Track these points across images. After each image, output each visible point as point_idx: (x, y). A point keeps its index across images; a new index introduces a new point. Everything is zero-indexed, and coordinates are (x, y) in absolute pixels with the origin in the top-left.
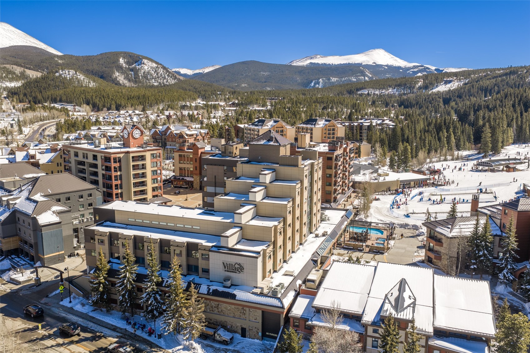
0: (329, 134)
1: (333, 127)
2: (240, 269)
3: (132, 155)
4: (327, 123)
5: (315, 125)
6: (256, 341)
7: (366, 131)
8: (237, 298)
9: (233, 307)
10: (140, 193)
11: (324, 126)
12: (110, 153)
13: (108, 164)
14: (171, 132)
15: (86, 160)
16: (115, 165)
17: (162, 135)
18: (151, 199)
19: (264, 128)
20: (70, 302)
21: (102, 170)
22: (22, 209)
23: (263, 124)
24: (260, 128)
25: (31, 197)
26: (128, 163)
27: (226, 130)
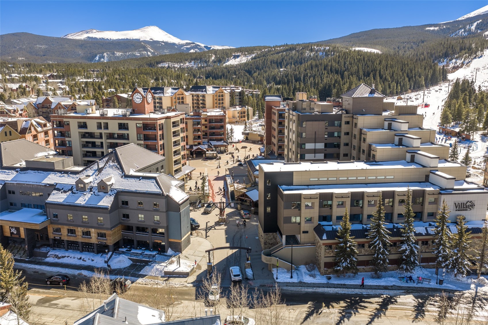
0: (219, 100)
1: (222, 94)
2: (471, 206)
3: (173, 120)
4: (216, 89)
10: (176, 162)
11: (214, 92)
12: (156, 119)
13: (150, 132)
14: (59, 104)
15: (103, 131)
16: (160, 133)
17: (39, 108)
18: (183, 168)
19: (166, 95)
20: (292, 277)
21: (138, 140)
22: (133, 189)
23: (163, 91)
24: (161, 95)
25: (130, 174)
26: (169, 129)
27: (103, 100)
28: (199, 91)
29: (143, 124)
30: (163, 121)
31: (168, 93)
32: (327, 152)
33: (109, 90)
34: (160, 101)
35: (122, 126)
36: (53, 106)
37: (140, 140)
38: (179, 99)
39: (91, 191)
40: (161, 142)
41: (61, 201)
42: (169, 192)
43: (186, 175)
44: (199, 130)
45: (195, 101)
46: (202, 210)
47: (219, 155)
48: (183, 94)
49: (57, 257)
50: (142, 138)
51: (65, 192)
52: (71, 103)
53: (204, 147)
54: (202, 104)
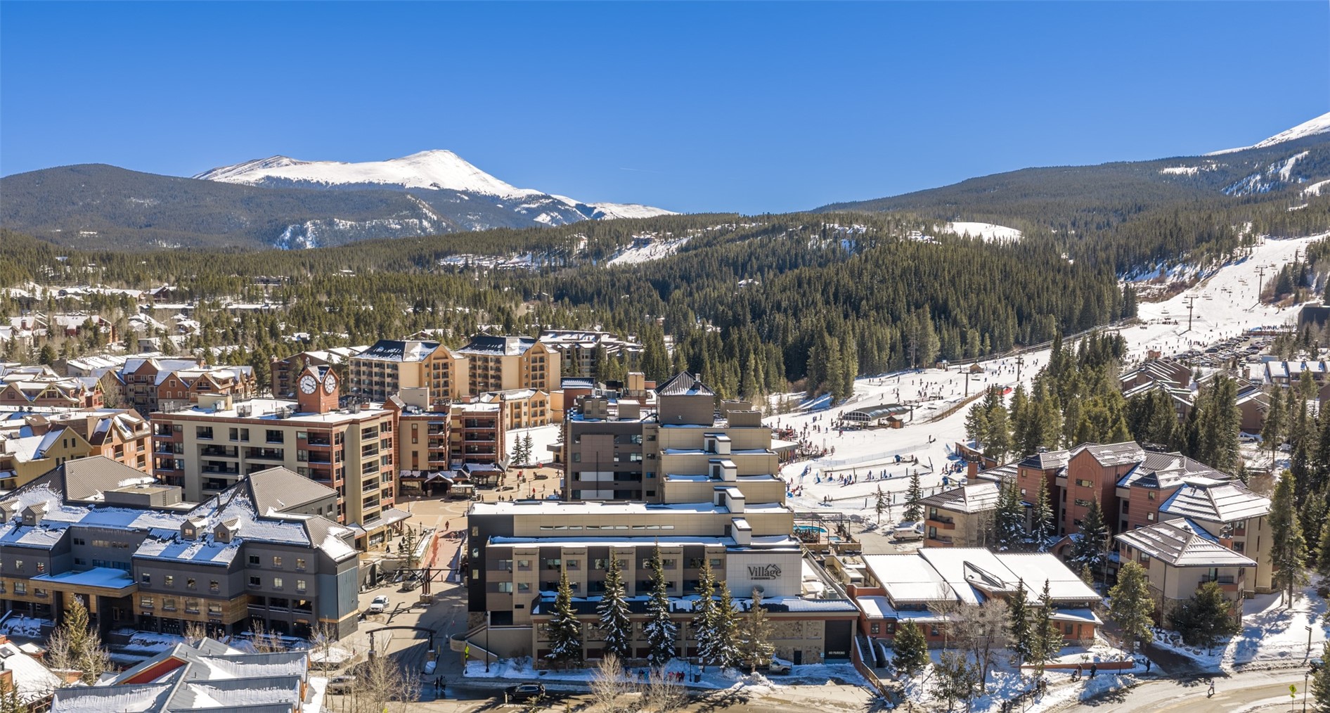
0: (534, 369)
1: (541, 355)
2: (774, 572)
3: (363, 426)
4: (529, 345)
5: (503, 349)
6: (817, 665)
7: (588, 360)
8: (791, 608)
9: (782, 623)
10: (370, 501)
11: (523, 352)
12: (331, 425)
13: (319, 447)
14: (172, 376)
15: (240, 444)
16: (337, 448)
17: (127, 383)
18: (382, 514)
19: (407, 360)
20: (487, 671)
21: (298, 460)
22: (268, 538)
23: (403, 350)
24: (397, 359)
25: (267, 515)
26: (355, 442)
27: (273, 365)
28: (490, 348)
29: (309, 433)
30: (344, 428)
31: (413, 355)
32: (618, 488)
33: (296, 335)
34: (395, 372)
35: (274, 436)
36: (159, 381)
37: (303, 460)
38: (436, 367)
39: (204, 540)
40: (339, 465)
41: (156, 554)
42: (322, 542)
43: (388, 526)
44: (441, 441)
45: (479, 371)
46: (400, 586)
47: (477, 492)
48: (446, 358)
49: (144, 643)
50: (306, 458)
51: (164, 541)
52: (199, 375)
53: (449, 477)
54: (493, 377)
